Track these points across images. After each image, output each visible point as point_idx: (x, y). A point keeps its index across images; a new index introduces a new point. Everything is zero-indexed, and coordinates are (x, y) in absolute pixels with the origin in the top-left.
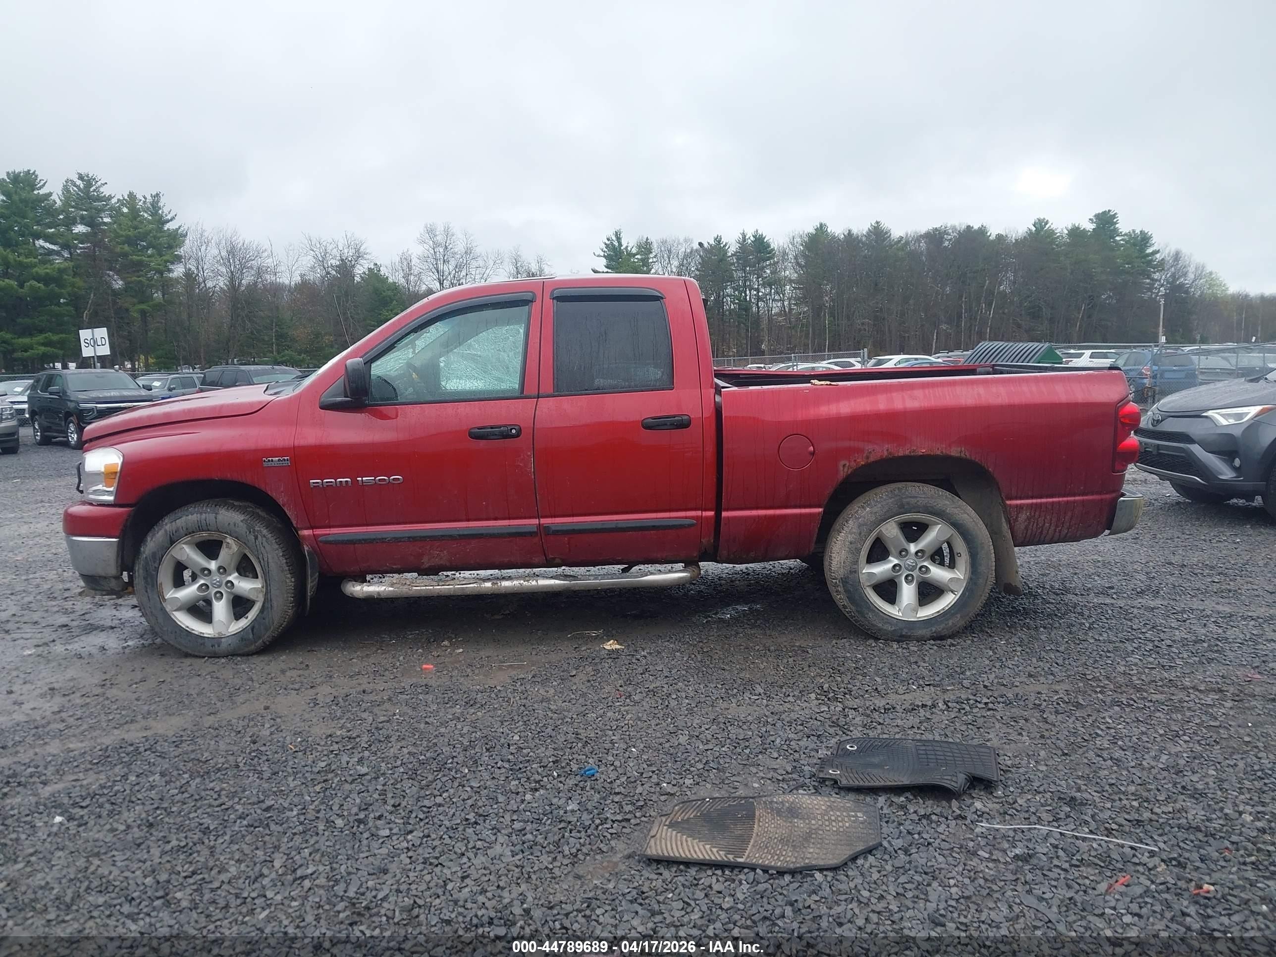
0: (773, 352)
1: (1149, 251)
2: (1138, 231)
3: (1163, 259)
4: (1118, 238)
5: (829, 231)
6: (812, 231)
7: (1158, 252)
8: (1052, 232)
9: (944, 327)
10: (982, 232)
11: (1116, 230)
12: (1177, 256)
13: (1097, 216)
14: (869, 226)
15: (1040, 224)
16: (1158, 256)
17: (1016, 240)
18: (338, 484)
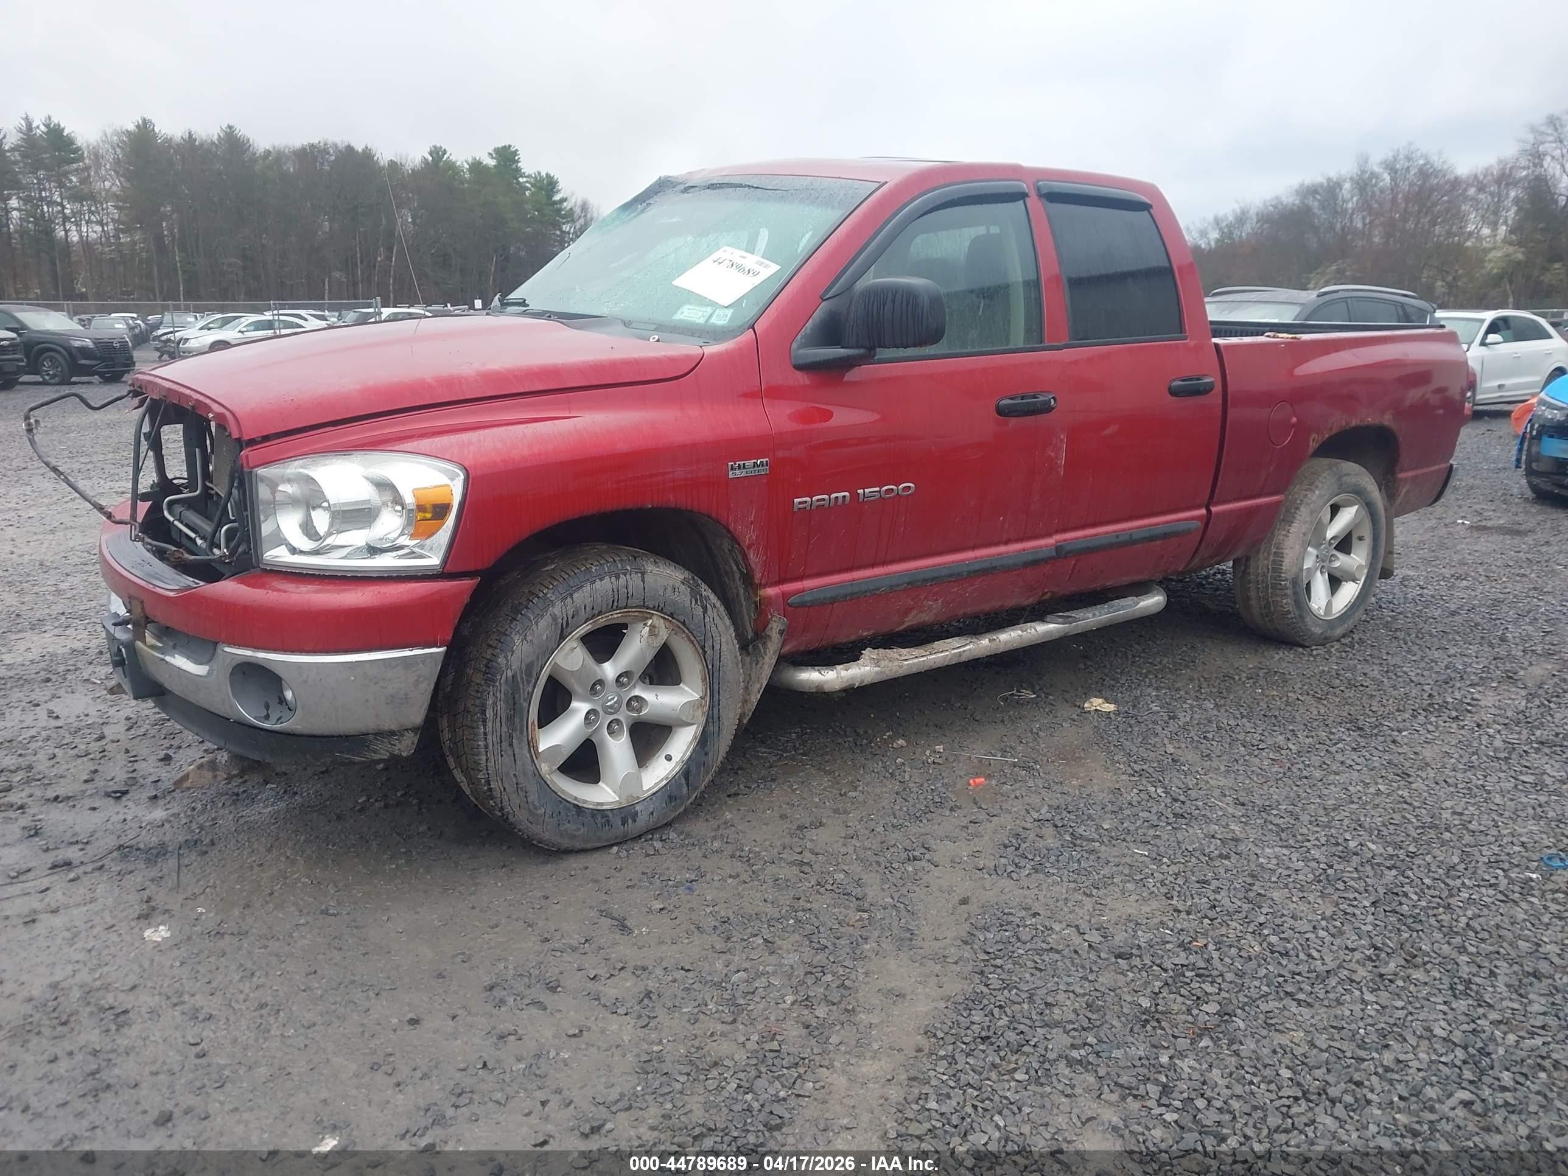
0: (99, 296)
1: (557, 198)
2: (543, 174)
3: (571, 209)
4: (521, 180)
5: (157, 130)
6: (131, 127)
7: (564, 200)
8: (451, 166)
9: (337, 274)
10: (367, 156)
11: (518, 170)
12: (584, 207)
13: (497, 150)
14: (218, 130)
15: (437, 153)
16: (565, 204)
17: (413, 170)
18: (833, 501)
